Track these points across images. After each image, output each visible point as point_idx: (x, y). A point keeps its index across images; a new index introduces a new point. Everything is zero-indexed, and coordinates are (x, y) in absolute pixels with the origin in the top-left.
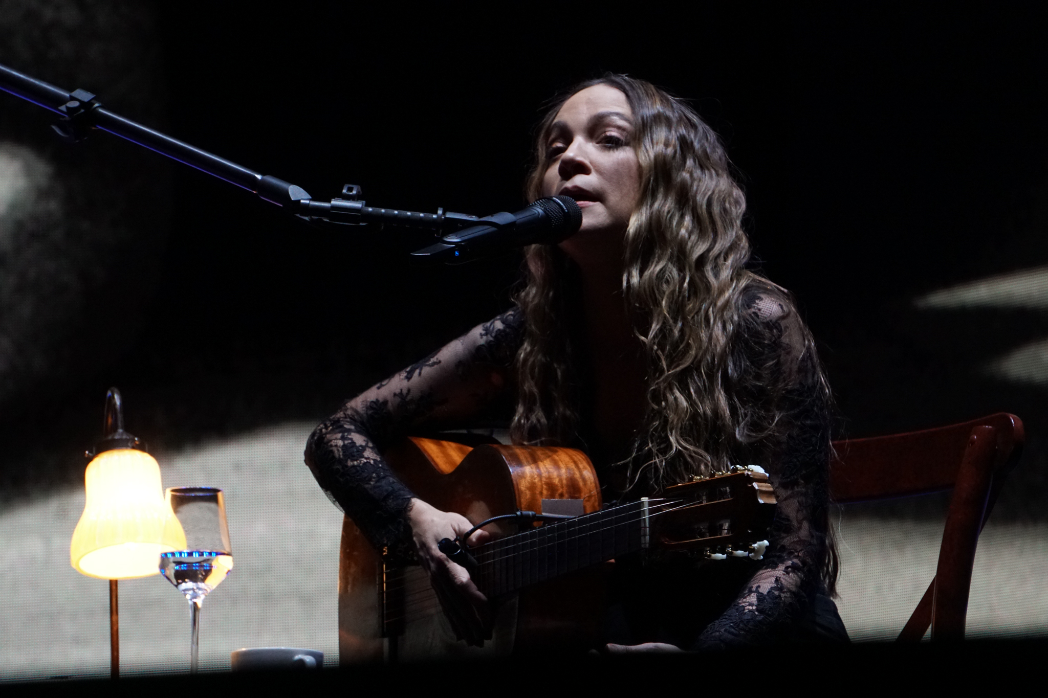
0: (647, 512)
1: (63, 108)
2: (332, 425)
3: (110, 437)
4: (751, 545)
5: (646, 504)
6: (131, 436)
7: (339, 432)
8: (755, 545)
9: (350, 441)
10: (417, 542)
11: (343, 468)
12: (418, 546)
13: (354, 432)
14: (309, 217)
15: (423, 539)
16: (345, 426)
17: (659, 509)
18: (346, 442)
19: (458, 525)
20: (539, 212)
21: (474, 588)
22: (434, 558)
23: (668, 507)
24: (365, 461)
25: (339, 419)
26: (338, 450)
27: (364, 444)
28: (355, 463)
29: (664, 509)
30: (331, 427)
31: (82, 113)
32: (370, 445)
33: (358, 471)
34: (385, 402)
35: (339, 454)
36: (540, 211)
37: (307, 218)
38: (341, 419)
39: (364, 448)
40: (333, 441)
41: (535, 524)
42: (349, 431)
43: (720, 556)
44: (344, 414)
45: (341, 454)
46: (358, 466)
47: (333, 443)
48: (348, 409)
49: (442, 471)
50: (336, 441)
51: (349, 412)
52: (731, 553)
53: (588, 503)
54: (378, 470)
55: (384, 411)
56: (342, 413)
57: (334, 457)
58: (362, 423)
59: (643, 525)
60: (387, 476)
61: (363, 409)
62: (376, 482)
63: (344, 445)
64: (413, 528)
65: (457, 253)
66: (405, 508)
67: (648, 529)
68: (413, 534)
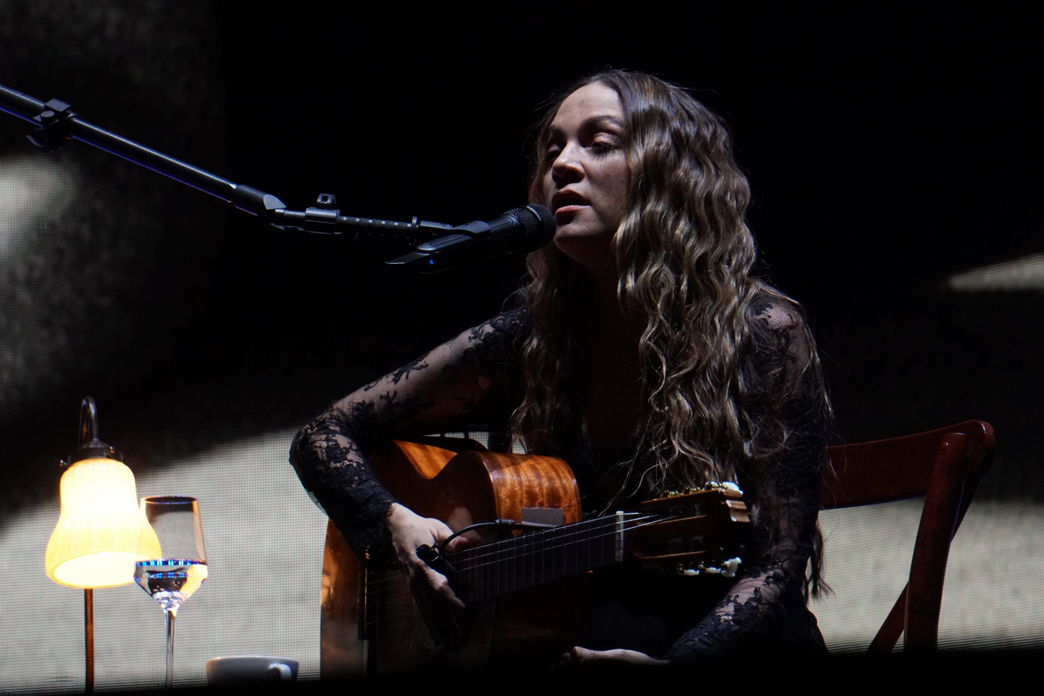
0: (622, 526)
1: (38, 118)
2: (317, 426)
3: (85, 447)
4: (723, 563)
5: (621, 518)
6: (106, 445)
7: (324, 434)
8: (727, 563)
9: (334, 443)
10: (396, 547)
11: (326, 470)
12: (398, 551)
13: (339, 434)
14: (284, 226)
15: (403, 545)
16: (330, 427)
17: (634, 523)
18: (330, 444)
19: (438, 532)
20: (512, 221)
21: (452, 595)
22: (412, 564)
23: (643, 522)
24: (348, 463)
25: (325, 419)
26: (322, 451)
27: (348, 446)
28: (338, 465)
29: (638, 523)
30: (316, 428)
31: (57, 122)
32: (354, 447)
33: (340, 473)
34: (372, 404)
35: (323, 455)
36: (514, 220)
37: (281, 228)
38: (327, 420)
39: (348, 450)
40: (318, 442)
41: (514, 532)
42: (334, 432)
43: (692, 572)
44: (330, 414)
45: (324, 455)
46: (341, 468)
47: (317, 444)
48: (334, 409)
49: (425, 476)
50: (320, 443)
51: (335, 413)
52: (704, 570)
53: (568, 513)
54: (361, 472)
55: (370, 413)
56: (328, 414)
57: (317, 458)
58: (348, 425)
59: (617, 538)
60: (369, 479)
61: (350, 410)
62: (359, 484)
63: (328, 447)
64: (393, 534)
65: (431, 262)
66: (385, 512)
67: (622, 543)
68: (393, 539)
